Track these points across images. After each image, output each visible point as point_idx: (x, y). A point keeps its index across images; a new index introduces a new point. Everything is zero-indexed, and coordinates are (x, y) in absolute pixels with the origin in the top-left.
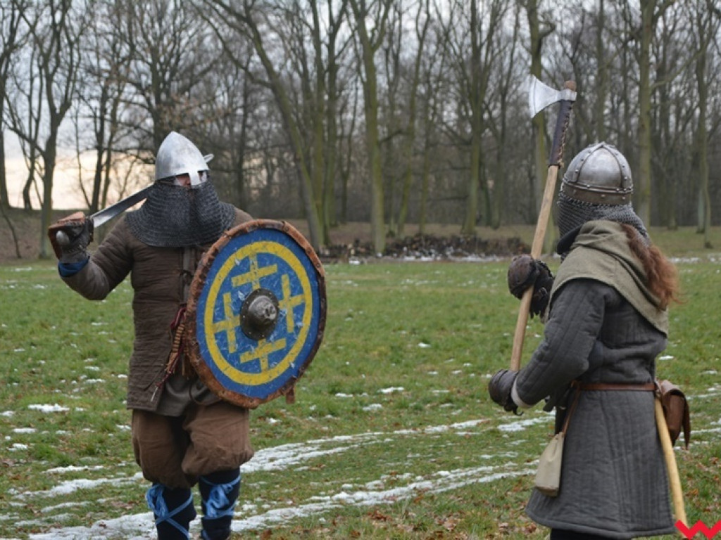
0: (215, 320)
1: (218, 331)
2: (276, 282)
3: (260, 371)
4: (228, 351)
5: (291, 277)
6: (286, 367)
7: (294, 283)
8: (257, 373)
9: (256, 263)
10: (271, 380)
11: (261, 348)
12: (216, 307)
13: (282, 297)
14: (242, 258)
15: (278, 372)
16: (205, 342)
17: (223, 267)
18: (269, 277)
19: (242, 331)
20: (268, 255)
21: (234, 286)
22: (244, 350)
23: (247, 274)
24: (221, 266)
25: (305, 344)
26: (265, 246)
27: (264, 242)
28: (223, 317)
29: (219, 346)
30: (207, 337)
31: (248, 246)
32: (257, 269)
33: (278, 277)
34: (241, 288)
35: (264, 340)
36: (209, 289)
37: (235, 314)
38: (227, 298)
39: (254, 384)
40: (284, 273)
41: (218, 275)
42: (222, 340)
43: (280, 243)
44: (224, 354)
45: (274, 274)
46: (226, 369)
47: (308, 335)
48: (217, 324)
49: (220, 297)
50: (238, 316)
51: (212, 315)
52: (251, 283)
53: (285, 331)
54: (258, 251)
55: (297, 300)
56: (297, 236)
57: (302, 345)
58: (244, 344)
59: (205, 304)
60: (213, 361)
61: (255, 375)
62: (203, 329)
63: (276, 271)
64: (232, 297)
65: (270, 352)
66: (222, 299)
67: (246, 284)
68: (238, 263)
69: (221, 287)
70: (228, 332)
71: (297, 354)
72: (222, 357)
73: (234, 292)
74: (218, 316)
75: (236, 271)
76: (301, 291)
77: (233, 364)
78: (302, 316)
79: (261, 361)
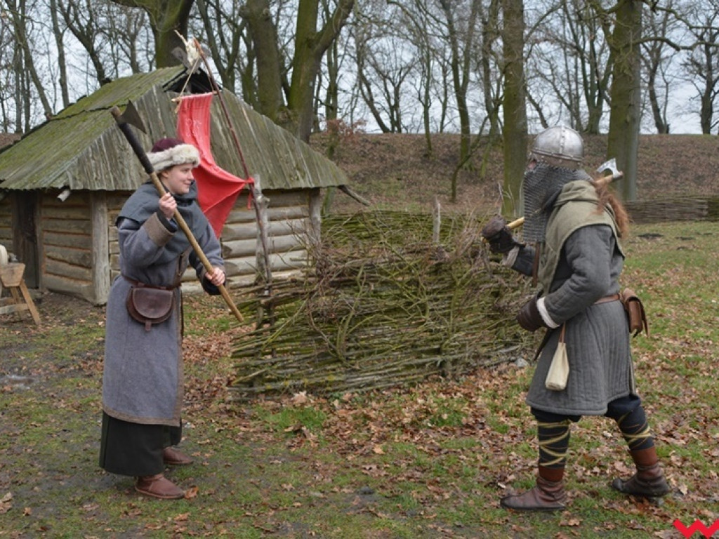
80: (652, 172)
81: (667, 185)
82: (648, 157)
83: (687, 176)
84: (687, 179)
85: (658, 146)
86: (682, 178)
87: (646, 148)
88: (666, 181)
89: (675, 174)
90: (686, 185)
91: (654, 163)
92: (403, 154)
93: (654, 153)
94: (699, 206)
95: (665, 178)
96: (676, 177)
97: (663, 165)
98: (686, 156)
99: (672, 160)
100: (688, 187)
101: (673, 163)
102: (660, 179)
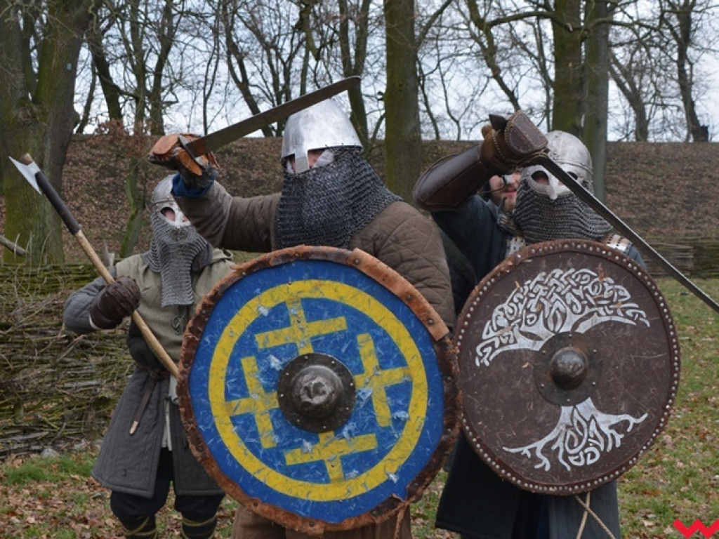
0: (228, 396)
1: (237, 413)
2: (346, 346)
3: (328, 481)
4: (259, 445)
5: (376, 339)
6: (382, 479)
7: (383, 348)
8: (321, 482)
9: (302, 313)
10: (351, 496)
11: (326, 445)
12: (228, 377)
13: (360, 369)
14: (272, 304)
15: (364, 485)
16: (214, 426)
17: (236, 317)
18: (330, 336)
19: (285, 416)
20: (325, 302)
21: (261, 346)
22: (292, 446)
23: (286, 330)
24: (232, 316)
25: (417, 447)
26: (316, 288)
27: (314, 282)
28: (244, 393)
29: (242, 435)
30: (216, 420)
31: (283, 287)
32: (304, 323)
33: (349, 338)
34: (275, 351)
35: (331, 434)
36: (213, 350)
37: (267, 389)
38: (249, 365)
39: (317, 499)
40: (360, 331)
41: (227, 330)
42: (245, 427)
43: (347, 282)
44: (254, 448)
45: (340, 332)
46: (259, 471)
47: (423, 434)
48: (234, 403)
49: (234, 362)
50: (275, 394)
51: (223, 389)
52: (294, 344)
53: (373, 423)
54: (302, 296)
55: (395, 376)
56: (379, 273)
57: (412, 448)
58: (292, 436)
59: (207, 371)
60: (232, 457)
61: (317, 485)
62: (208, 408)
63: (344, 327)
64: (259, 365)
65: (345, 453)
66: (240, 365)
67: (284, 346)
68: (265, 312)
69: (235, 348)
70: (257, 417)
71: (402, 462)
72: (248, 452)
73: (261, 356)
74: (235, 390)
75: (261, 324)
76: (401, 362)
77: (271, 465)
78: (407, 400)
79: (328, 466)
80: (655, 202)
81: (674, 221)
82: (650, 177)
83: (708, 208)
84: (707, 213)
85: (669, 162)
86: (698, 211)
87: (650, 164)
88: (674, 216)
89: (689, 205)
90: (705, 222)
91: (659, 187)
92: (265, 171)
93: (660, 171)
94: (679, 255)
95: (672, 211)
96: (690, 209)
97: (673, 191)
98: (710, 177)
99: (687, 183)
100: (706, 225)
101: (688, 187)
102: (666, 213)
